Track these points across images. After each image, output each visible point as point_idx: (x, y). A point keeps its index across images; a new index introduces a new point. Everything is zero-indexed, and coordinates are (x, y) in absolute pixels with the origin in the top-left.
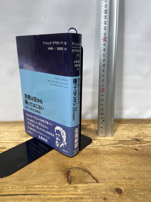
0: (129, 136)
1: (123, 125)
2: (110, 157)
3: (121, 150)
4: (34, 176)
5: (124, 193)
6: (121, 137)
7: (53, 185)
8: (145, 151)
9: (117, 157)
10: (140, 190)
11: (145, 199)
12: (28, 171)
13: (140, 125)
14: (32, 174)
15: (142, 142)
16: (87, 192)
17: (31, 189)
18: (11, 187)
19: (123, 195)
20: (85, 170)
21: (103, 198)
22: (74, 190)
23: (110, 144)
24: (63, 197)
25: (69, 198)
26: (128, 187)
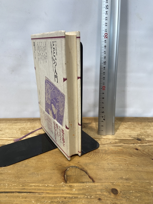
0: (130, 135)
1: (125, 123)
2: (109, 157)
3: (121, 149)
4: (31, 174)
5: (120, 193)
6: (122, 136)
7: (49, 183)
8: (145, 150)
9: (116, 157)
10: (136, 192)
11: (141, 200)
12: (26, 169)
13: (143, 124)
14: (29, 172)
15: (143, 142)
16: (82, 192)
17: (27, 187)
18: (7, 184)
19: (119, 196)
20: (82, 170)
21: (98, 198)
22: (69, 189)
23: (110, 143)
24: (58, 196)
25: (63, 197)
26: (125, 188)
